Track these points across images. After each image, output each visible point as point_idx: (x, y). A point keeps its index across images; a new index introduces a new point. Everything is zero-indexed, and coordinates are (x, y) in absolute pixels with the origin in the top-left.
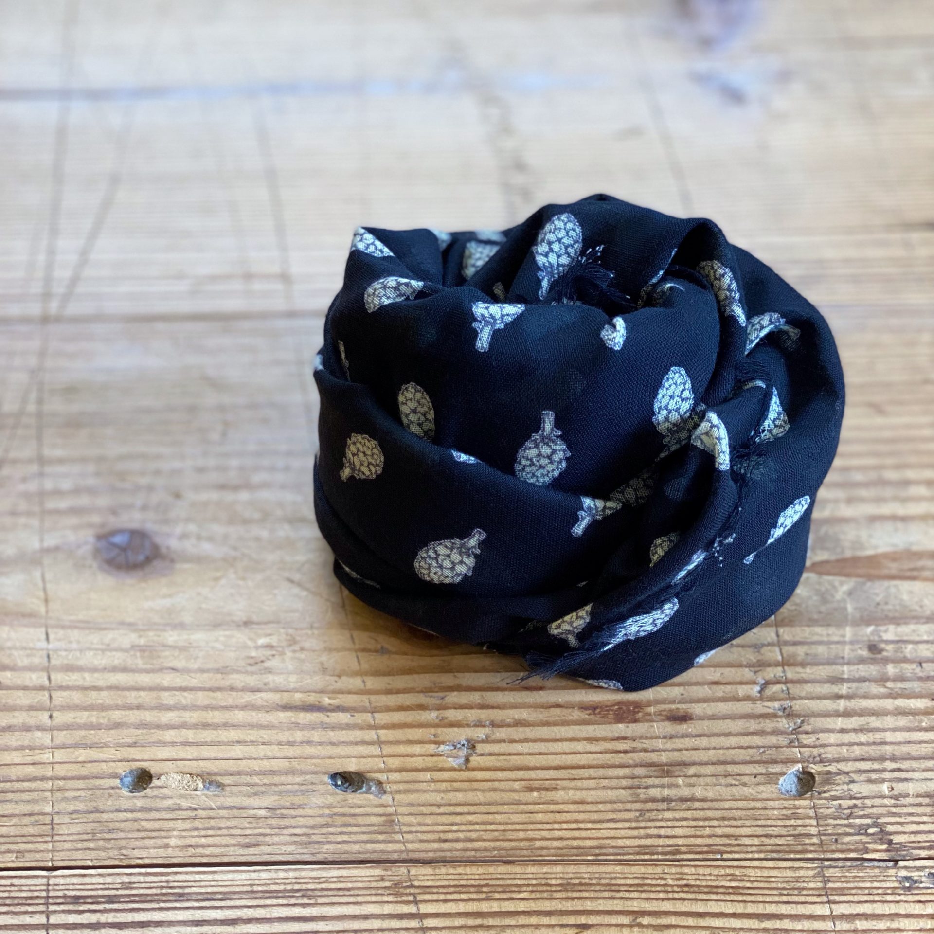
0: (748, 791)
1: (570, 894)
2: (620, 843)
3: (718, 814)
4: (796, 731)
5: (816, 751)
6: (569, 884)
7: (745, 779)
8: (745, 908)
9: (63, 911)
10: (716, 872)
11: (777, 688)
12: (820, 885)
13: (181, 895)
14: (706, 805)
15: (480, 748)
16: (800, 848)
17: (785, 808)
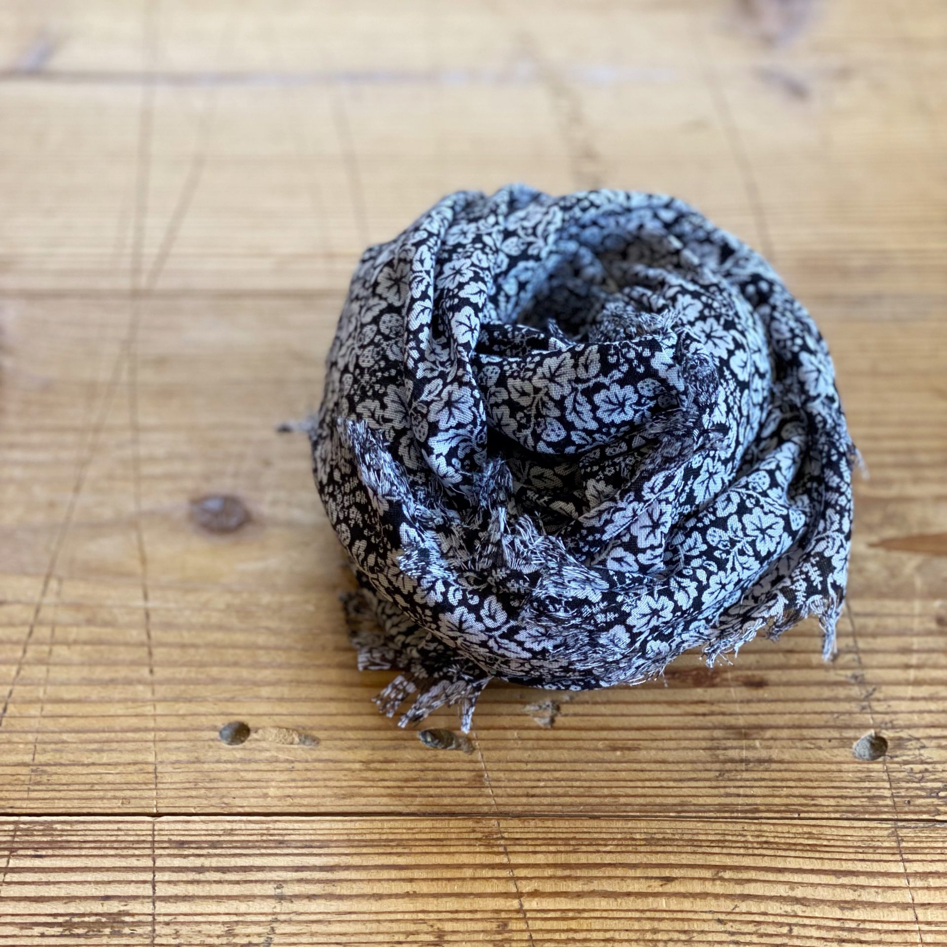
0: (822, 754)
1: (654, 849)
2: (701, 801)
3: (795, 775)
4: (867, 698)
5: (887, 718)
6: (653, 839)
7: (821, 743)
8: (823, 864)
9: (169, 855)
10: (794, 830)
11: (848, 657)
12: (894, 844)
13: (281, 842)
14: (783, 766)
15: (565, 709)
16: (874, 809)
17: (859, 771)
